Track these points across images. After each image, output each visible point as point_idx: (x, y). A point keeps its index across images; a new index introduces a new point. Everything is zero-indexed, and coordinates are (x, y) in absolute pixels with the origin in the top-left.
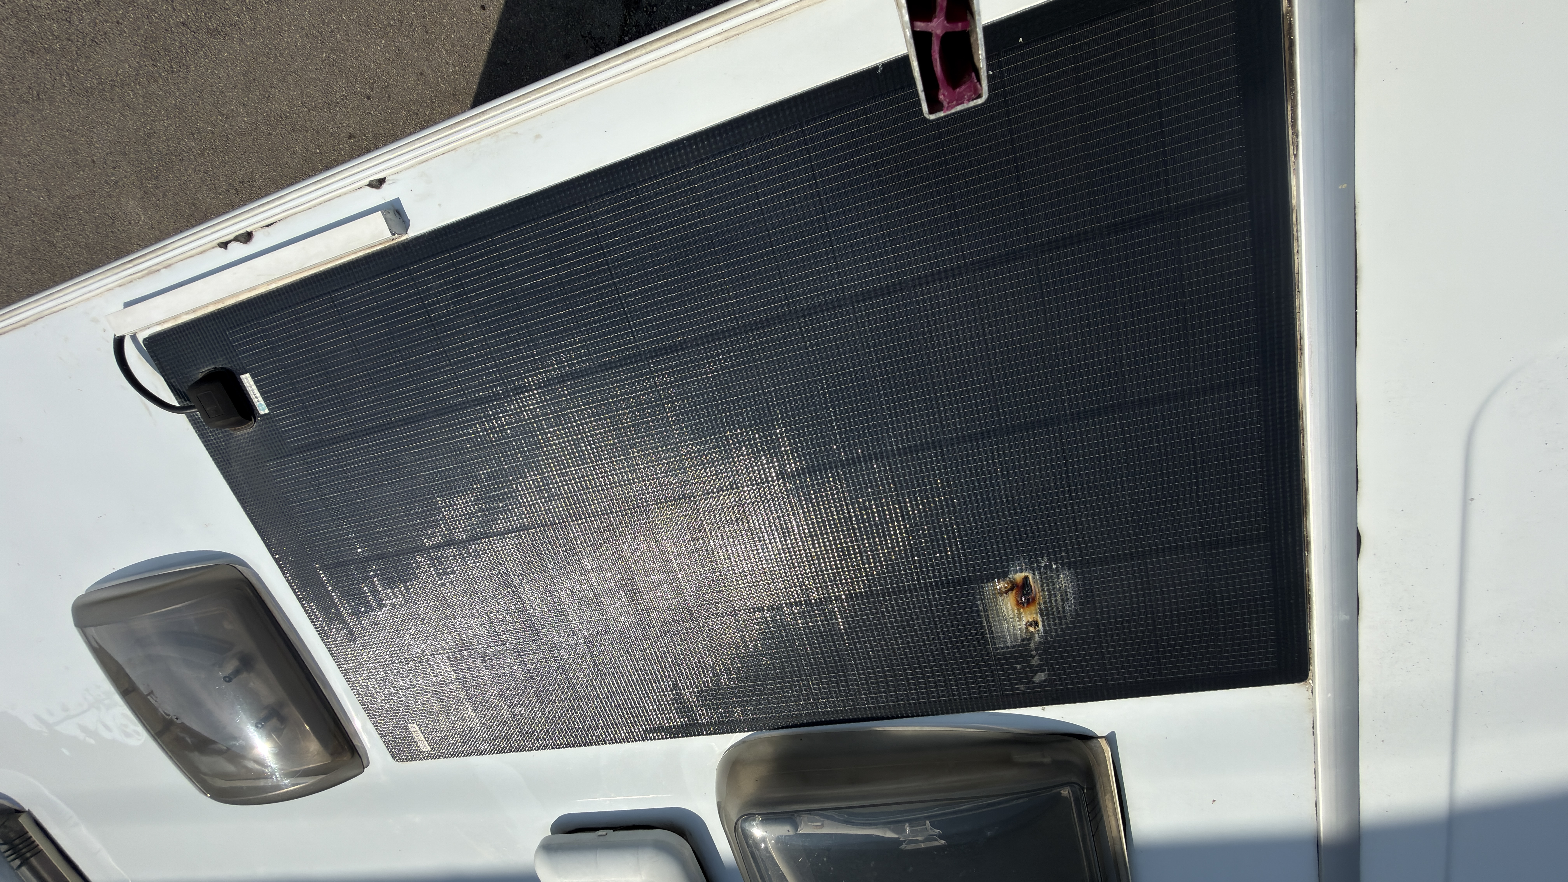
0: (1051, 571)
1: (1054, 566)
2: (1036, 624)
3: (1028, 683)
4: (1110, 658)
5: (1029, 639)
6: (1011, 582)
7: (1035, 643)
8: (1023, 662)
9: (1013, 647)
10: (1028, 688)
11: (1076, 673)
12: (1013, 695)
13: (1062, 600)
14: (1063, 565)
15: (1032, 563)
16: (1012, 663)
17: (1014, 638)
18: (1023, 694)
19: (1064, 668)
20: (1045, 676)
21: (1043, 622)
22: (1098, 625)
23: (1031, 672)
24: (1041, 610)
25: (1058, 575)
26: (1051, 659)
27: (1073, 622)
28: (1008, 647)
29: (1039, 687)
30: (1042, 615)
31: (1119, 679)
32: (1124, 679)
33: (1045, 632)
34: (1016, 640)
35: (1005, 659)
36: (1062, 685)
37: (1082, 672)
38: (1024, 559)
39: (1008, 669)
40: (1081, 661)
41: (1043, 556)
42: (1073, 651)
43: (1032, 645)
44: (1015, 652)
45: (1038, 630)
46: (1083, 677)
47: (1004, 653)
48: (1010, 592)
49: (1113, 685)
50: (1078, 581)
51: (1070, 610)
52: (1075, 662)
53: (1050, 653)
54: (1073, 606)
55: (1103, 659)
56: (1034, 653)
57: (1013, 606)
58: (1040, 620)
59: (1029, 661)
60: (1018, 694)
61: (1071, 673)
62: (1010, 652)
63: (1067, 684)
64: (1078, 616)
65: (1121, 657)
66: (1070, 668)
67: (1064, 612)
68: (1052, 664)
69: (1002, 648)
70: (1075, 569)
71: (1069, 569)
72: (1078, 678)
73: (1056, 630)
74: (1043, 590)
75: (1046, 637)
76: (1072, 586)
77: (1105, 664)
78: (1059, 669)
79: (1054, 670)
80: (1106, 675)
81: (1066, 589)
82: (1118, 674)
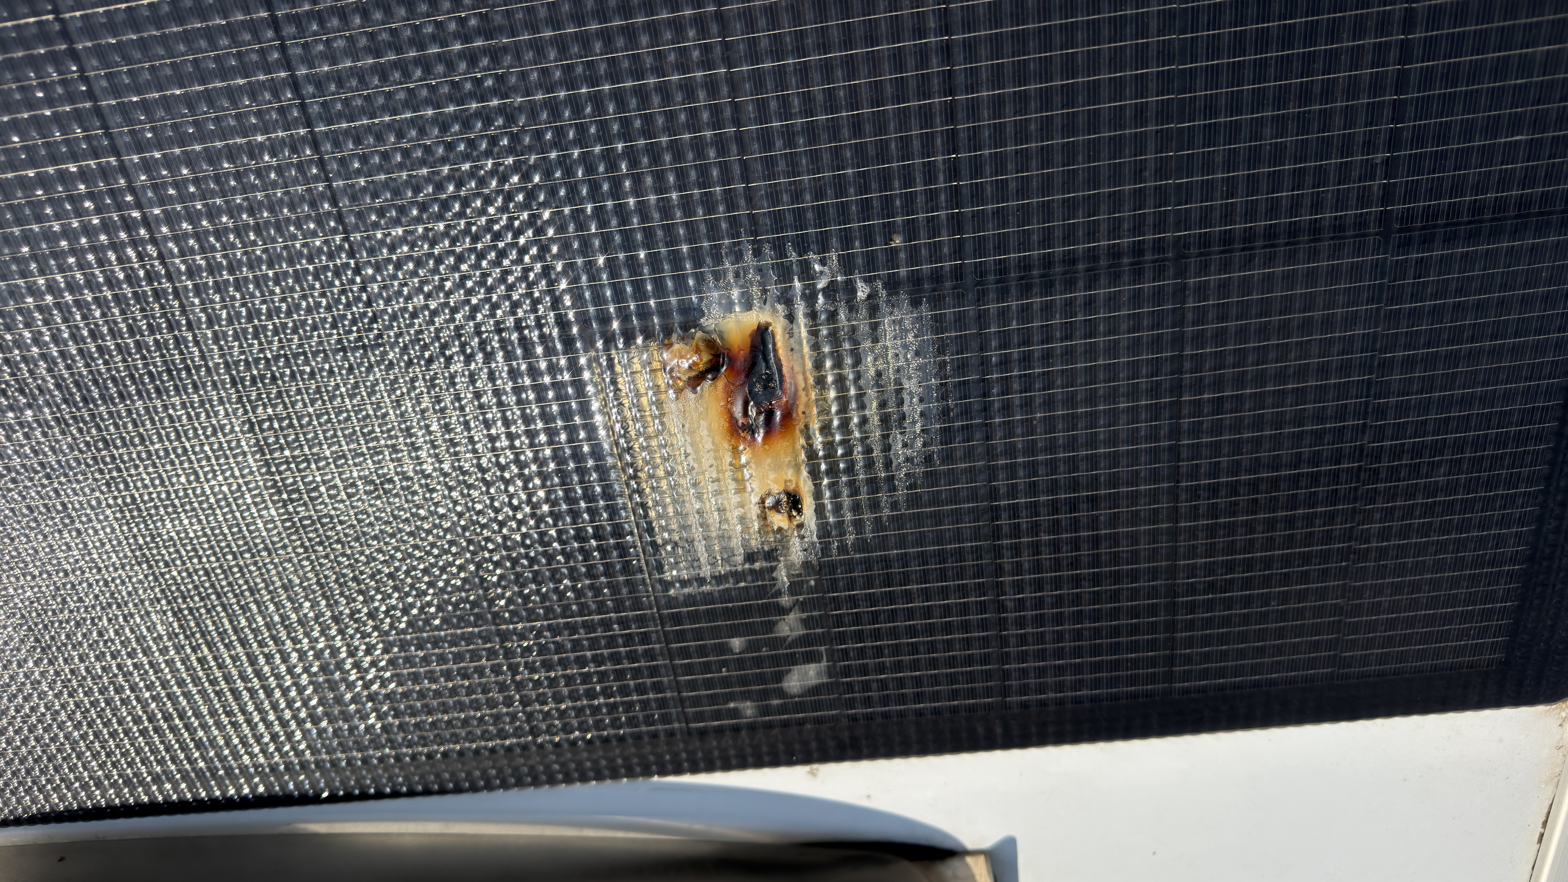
0: (852, 308)
1: (862, 291)
2: (794, 502)
3: (765, 695)
4: (1021, 623)
5: (771, 555)
6: (710, 344)
7: (789, 567)
8: (748, 630)
9: (719, 579)
10: (765, 711)
11: (915, 665)
12: (720, 731)
13: (885, 420)
14: (892, 285)
15: (785, 274)
16: (715, 632)
17: (724, 549)
18: (752, 727)
19: (879, 652)
20: (819, 674)
21: (818, 495)
22: (995, 514)
23: (775, 660)
24: (812, 454)
25: (874, 327)
26: (839, 621)
27: (914, 501)
28: (701, 581)
29: (800, 707)
30: (814, 474)
31: (1041, 689)
32: (1060, 687)
33: (824, 531)
34: (728, 555)
35: (694, 617)
36: (868, 702)
37: (933, 664)
38: (757, 253)
39: (702, 651)
40: (930, 630)
41: (824, 248)
42: (908, 596)
43: (782, 576)
44: (726, 596)
45: (800, 526)
46: (935, 680)
47: (690, 600)
48: (707, 384)
49: (1024, 705)
50: (941, 351)
51: (908, 460)
52: (912, 632)
53: (837, 603)
54: (919, 443)
55: (1002, 624)
56: (785, 600)
57: (718, 439)
58: (806, 489)
59: (770, 626)
60: (736, 729)
61: (898, 667)
62: (708, 598)
63: (885, 701)
64: (931, 477)
65: (1059, 619)
66: (896, 650)
67: (888, 464)
68: (842, 638)
69: (684, 583)
70: (936, 302)
71: (915, 303)
72: (918, 681)
73: (858, 525)
74: (820, 382)
75: (825, 549)
76: (920, 368)
77: (1004, 641)
78: (862, 653)
79: (845, 655)
80: (1006, 675)
81: (898, 382)
82: (1041, 672)
